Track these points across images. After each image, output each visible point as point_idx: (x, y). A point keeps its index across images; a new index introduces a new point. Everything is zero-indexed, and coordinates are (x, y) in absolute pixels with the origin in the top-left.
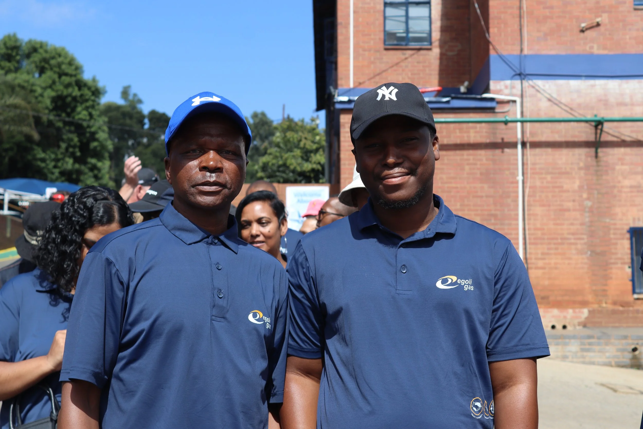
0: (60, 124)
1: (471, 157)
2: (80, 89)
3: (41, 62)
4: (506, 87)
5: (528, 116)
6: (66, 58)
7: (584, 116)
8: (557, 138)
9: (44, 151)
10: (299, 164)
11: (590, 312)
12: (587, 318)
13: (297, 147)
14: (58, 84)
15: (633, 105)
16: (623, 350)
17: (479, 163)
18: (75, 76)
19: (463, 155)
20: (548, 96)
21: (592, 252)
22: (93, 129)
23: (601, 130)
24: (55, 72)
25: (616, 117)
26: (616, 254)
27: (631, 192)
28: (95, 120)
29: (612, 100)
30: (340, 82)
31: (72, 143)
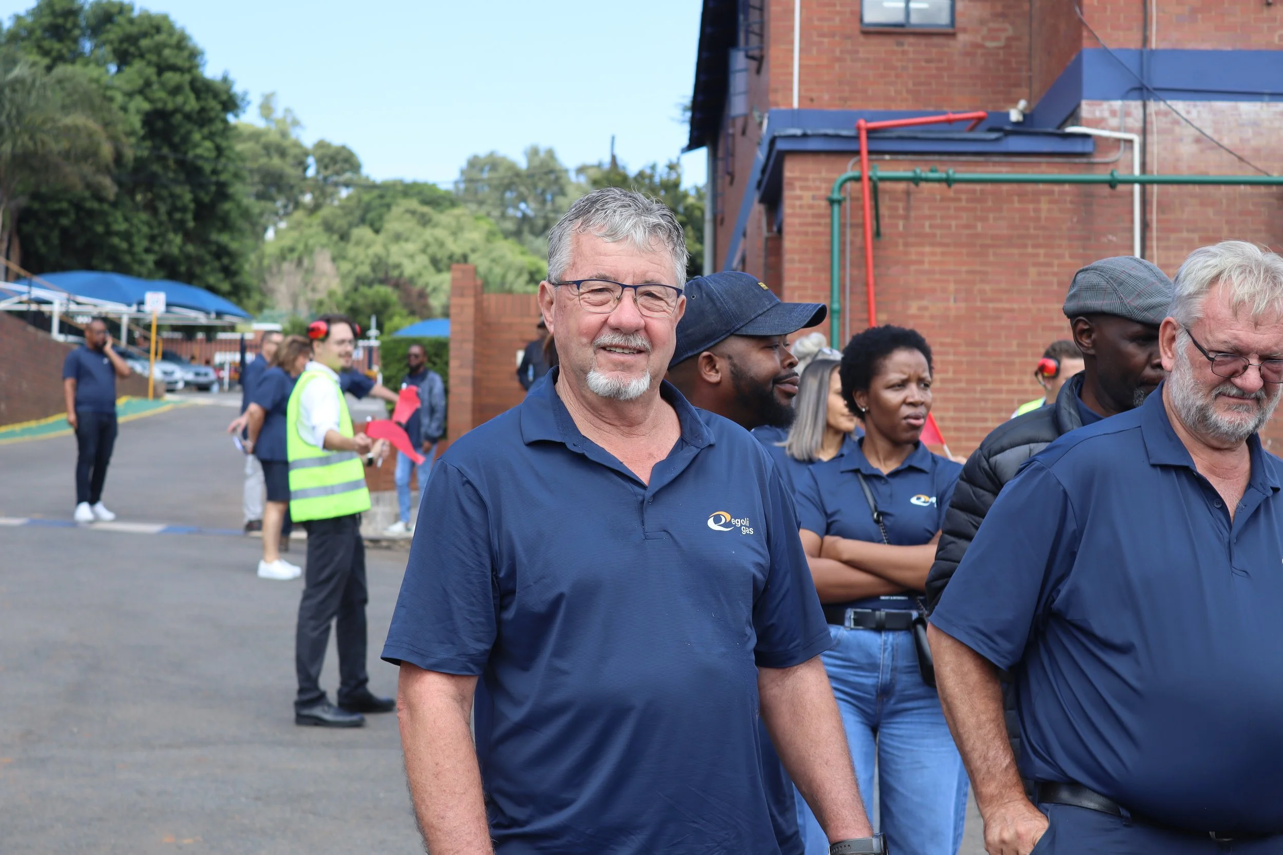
0: (156, 168)
1: (1042, 251)
2: (198, 98)
3: (121, 41)
4: (1113, 113)
5: (1155, 173)
6: (170, 34)
7: (1268, 175)
9: (126, 219)
14: (155, 87)
17: (1056, 262)
18: (189, 70)
19: (1025, 246)
20: (1197, 133)
22: (223, 177)
24: (149, 63)
28: (229, 158)
30: (772, 97)
31: (179, 204)
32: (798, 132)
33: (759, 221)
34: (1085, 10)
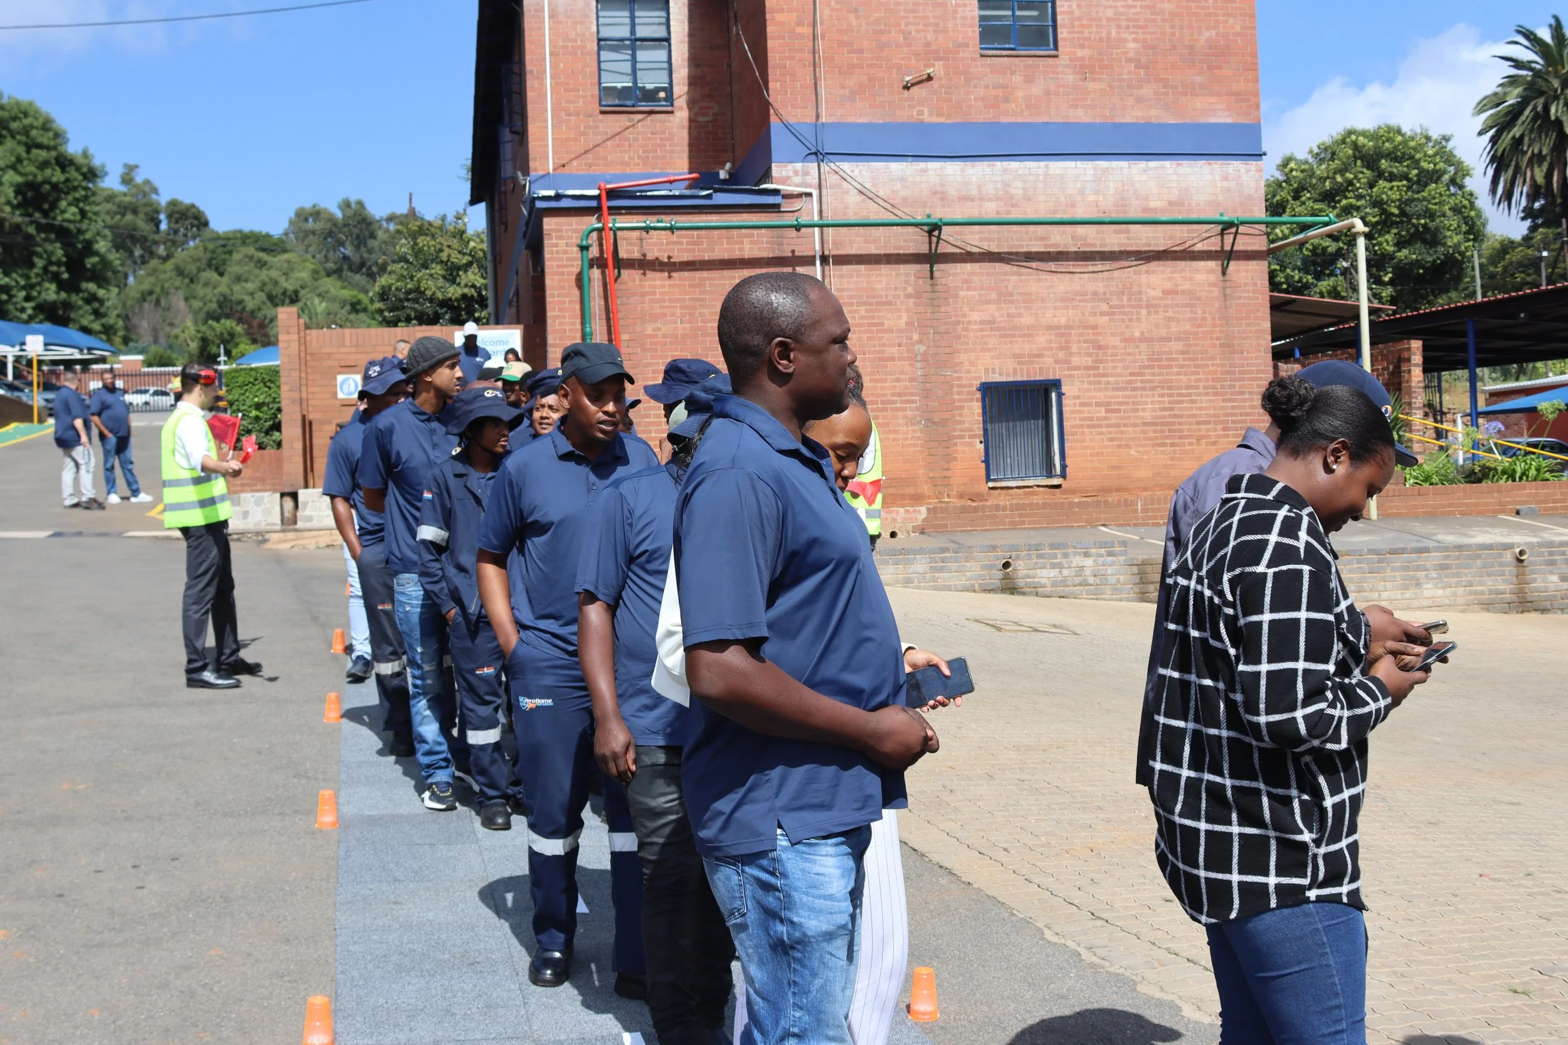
0: (31, 230)
2: (63, 171)
4: (796, 173)
5: (830, 218)
6: (36, 118)
7: (913, 217)
8: (873, 250)
10: (439, 288)
11: (929, 510)
12: (924, 520)
13: (437, 260)
14: (26, 163)
15: (982, 199)
16: (989, 568)
18: (55, 148)
20: (859, 187)
21: (927, 420)
22: (88, 236)
23: (939, 238)
24: (19, 143)
25: (958, 217)
26: (960, 422)
27: (982, 330)
28: (90, 220)
29: (952, 193)
30: (531, 164)
31: (54, 259)
32: (552, 193)
33: (527, 262)
34: (771, 92)
